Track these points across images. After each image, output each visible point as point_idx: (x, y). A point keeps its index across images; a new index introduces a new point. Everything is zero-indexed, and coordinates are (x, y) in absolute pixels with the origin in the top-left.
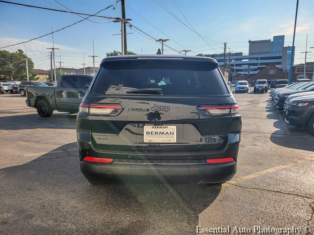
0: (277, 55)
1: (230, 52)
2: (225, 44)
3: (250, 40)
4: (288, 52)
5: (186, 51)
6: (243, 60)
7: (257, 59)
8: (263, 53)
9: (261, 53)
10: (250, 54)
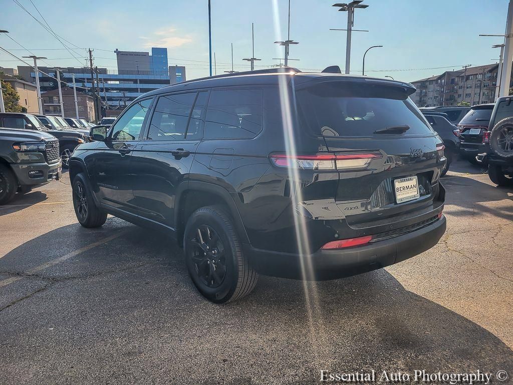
0: (163, 78)
1: (96, 67)
2: (90, 52)
3: (117, 49)
4: (177, 74)
5: (35, 58)
6: (109, 82)
7: (135, 81)
8: (144, 73)
9: (138, 73)
10: (121, 71)
